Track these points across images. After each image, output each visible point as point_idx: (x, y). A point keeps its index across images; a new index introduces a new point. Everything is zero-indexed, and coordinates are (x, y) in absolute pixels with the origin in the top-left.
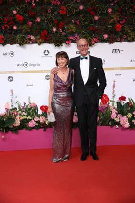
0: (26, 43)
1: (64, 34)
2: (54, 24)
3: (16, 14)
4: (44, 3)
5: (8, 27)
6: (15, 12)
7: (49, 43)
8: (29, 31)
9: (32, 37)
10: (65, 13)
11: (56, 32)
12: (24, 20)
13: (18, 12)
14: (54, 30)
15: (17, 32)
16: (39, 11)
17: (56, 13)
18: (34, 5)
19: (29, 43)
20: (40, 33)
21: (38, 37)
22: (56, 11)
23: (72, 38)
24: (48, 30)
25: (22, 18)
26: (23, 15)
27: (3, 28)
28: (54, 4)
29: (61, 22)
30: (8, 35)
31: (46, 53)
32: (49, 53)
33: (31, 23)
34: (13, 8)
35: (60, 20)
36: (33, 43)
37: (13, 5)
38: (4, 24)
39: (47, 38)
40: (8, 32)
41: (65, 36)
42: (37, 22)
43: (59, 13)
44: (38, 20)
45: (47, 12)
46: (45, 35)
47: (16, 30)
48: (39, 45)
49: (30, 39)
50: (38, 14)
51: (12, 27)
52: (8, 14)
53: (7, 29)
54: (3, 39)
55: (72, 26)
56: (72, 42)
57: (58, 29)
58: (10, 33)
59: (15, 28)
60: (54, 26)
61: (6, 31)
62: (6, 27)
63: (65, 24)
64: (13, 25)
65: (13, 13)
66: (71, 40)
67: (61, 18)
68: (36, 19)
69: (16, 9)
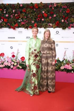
0: (48, 27)
1: (67, 23)
2: (63, 18)
3: (44, 13)
4: (58, 8)
5: (40, 19)
6: (43, 12)
7: (59, 27)
8: (50, 21)
9: (51, 24)
10: (69, 12)
11: (64, 22)
12: (47, 16)
13: (45, 12)
14: (63, 21)
15: (43, 22)
16: (55, 11)
17: (64, 12)
18: (53, 8)
19: (49, 27)
20: (55, 22)
21: (54, 24)
22: (64, 11)
23: (72, 25)
24: (59, 21)
25: (46, 15)
26: (47, 14)
27: (37, 20)
28: (64, 8)
29: (67, 17)
30: (39, 23)
31: (57, 32)
32: (59, 32)
33: (51, 17)
34: (43, 10)
35: (66, 16)
36: (51, 27)
37: (43, 9)
38: (38, 18)
39: (58, 25)
40: (39, 22)
41: (68, 24)
42: (54, 17)
43: (66, 12)
44: (55, 16)
45: (60, 12)
46: (57, 23)
47: (43, 21)
48: (54, 28)
49: (50, 25)
50: (55, 13)
51: (41, 20)
52: (40, 13)
53: (39, 20)
54: (37, 25)
55: (72, 19)
56: (71, 27)
57: (64, 21)
58: (40, 22)
59: (43, 20)
60: (62, 19)
61: (38, 21)
62: (38, 20)
63: (68, 18)
64: (42, 19)
65: (42, 13)
66: (71, 26)
67: (66, 15)
68: (53, 15)
69: (44, 11)
